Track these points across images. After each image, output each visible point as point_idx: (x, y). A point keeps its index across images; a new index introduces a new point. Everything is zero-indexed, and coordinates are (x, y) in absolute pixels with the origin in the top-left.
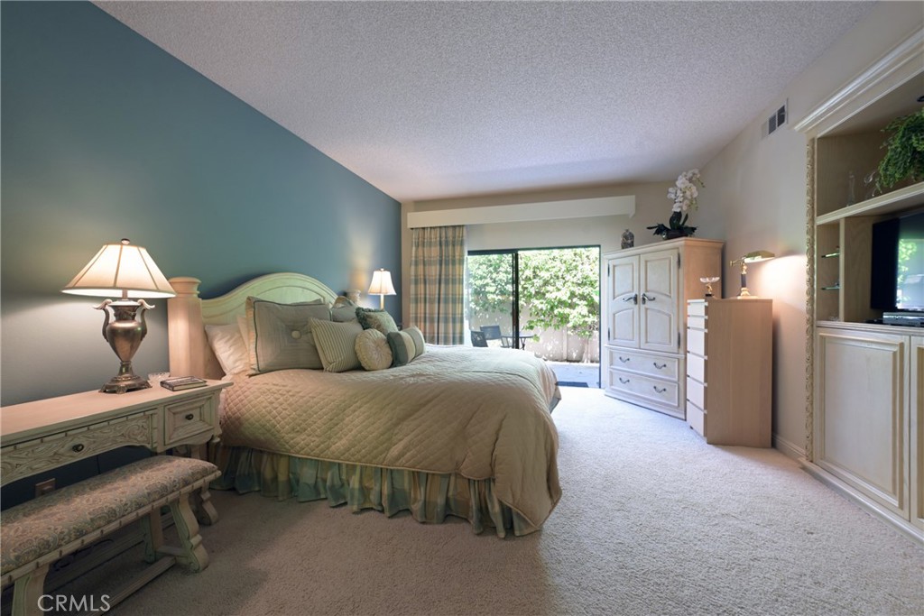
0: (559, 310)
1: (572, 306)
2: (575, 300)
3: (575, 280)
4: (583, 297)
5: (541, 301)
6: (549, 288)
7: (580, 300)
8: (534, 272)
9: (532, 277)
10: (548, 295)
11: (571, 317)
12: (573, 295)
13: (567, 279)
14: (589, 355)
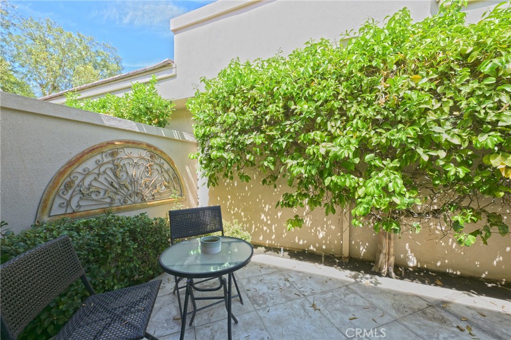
0: (334, 178)
1: (364, 171)
2: (369, 157)
3: (370, 113)
4: (386, 152)
5: (301, 160)
6: (316, 135)
7: (382, 157)
8: (286, 107)
9: (281, 116)
10: (310, 150)
11: (361, 192)
12: (364, 147)
13: (351, 113)
14: (392, 259)
